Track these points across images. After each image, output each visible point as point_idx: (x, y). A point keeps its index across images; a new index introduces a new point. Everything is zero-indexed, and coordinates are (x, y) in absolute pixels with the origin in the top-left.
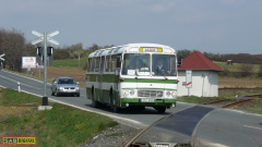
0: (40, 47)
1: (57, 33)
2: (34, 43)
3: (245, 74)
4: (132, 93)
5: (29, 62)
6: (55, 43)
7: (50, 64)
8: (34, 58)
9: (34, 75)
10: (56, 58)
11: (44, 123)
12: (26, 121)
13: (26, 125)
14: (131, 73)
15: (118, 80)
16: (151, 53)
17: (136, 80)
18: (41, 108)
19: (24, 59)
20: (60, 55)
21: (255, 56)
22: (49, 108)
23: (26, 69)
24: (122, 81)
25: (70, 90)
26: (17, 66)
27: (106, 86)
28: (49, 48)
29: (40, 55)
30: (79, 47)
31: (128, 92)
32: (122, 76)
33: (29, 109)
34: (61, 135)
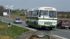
0: (8, 10)
1: (13, 6)
2: (7, 9)
3: (63, 17)
4: (42, 23)
5: (5, 14)
6: (12, 9)
7: (11, 14)
8: (6, 13)
9: (6, 17)
10: (12, 13)
11: (9, 30)
12: (4, 29)
13: (4, 31)
14: (42, 17)
15: (38, 19)
16: (49, 10)
17: (44, 19)
18: (8, 26)
19: (4, 13)
20: (13, 12)
21: (65, 12)
22: (11, 26)
23: (4, 16)
24: (39, 19)
25: (19, 22)
26: (2, 15)
27: (33, 21)
28: (11, 10)
29: (8, 12)
30: (18, 10)
31: (41, 23)
32: (39, 18)
33: (5, 26)
34: (14, 33)
